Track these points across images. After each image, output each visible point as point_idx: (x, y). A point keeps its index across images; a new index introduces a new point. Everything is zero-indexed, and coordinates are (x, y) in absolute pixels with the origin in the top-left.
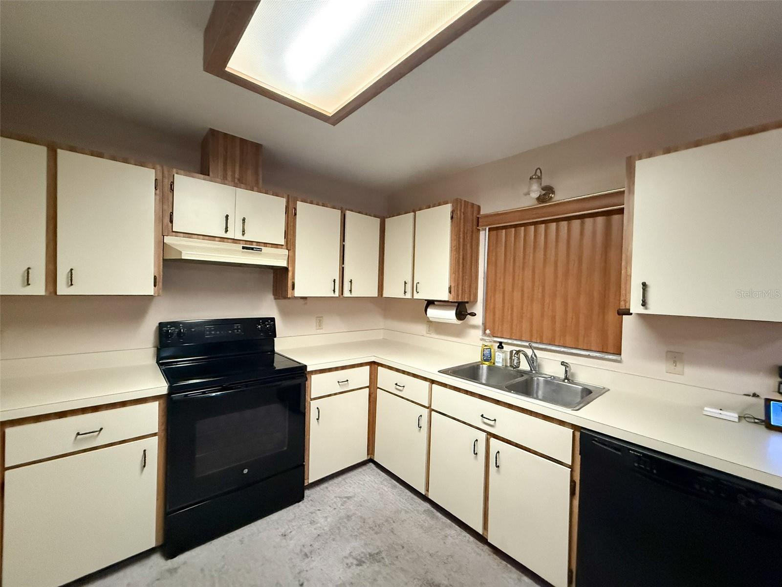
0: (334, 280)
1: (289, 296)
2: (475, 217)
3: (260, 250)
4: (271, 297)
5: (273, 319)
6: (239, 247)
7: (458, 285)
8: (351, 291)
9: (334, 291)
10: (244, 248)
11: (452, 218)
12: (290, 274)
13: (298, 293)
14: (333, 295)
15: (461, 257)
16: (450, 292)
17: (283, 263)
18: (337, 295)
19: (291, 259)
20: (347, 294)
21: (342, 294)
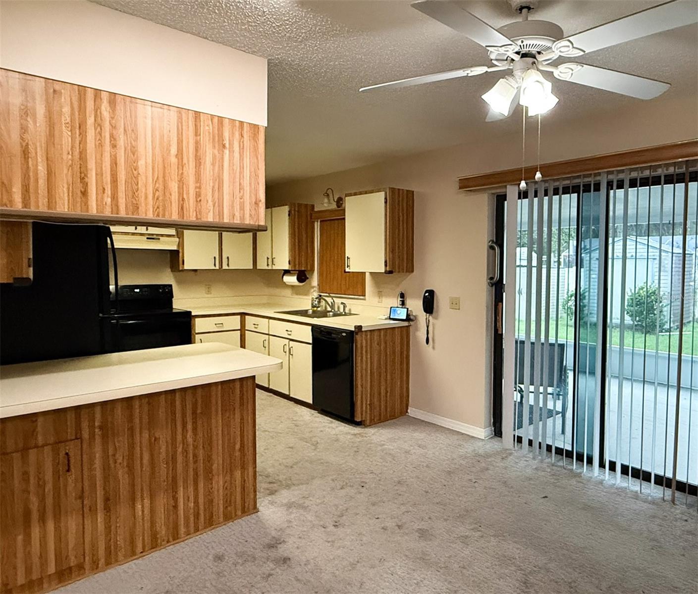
0: (215, 258)
1: (181, 269)
2: (309, 213)
3: (159, 239)
4: (170, 270)
5: (171, 286)
6: (144, 238)
7: (295, 259)
8: (228, 265)
9: (215, 265)
10: (148, 238)
11: (289, 215)
12: (181, 255)
13: (187, 267)
14: (214, 268)
15: (297, 241)
16: (289, 263)
17: (175, 248)
18: (217, 267)
19: (181, 244)
20: (225, 267)
21: (222, 267)
